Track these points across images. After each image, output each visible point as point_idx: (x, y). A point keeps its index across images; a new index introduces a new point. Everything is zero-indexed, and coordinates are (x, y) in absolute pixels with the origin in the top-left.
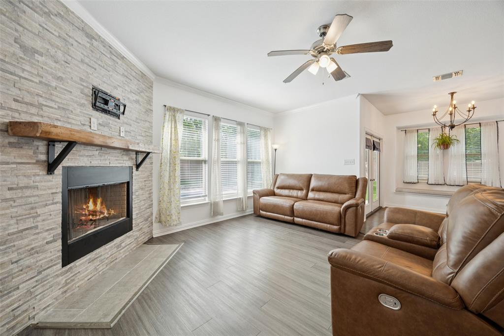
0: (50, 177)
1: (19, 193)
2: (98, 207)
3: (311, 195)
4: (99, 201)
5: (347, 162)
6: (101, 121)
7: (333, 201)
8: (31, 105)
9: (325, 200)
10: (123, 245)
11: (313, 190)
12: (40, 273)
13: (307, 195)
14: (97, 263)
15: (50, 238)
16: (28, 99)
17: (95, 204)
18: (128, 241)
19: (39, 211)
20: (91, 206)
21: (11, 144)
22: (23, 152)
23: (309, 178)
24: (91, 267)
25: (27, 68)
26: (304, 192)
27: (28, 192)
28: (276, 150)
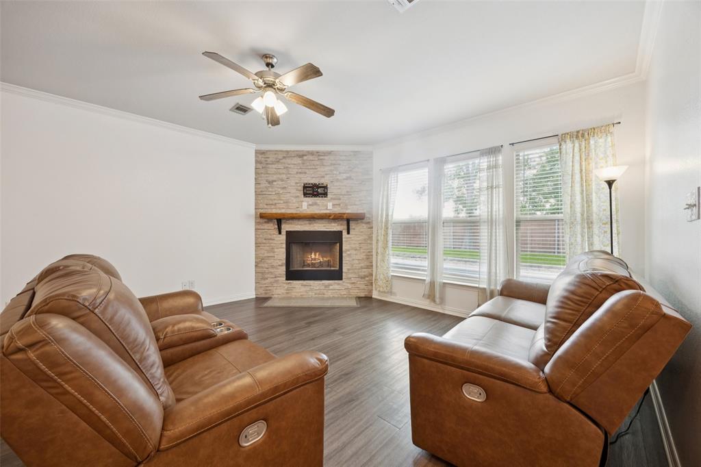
0: (280, 235)
1: (267, 241)
2: (317, 257)
4: (317, 254)
6: (310, 203)
8: (272, 204)
10: (331, 287)
12: (275, 277)
14: (308, 288)
15: (280, 263)
16: (271, 202)
17: (315, 255)
18: (337, 287)
19: (276, 250)
20: (313, 256)
21: (265, 222)
22: (269, 225)
24: (303, 289)
25: (270, 190)
27: (271, 241)
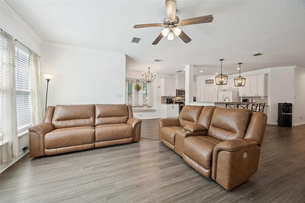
3: (97, 121)
5: (118, 96)
7: (118, 122)
9: (112, 122)
11: (99, 117)
13: (94, 121)
23: (94, 108)
26: (92, 119)
28: (48, 80)
